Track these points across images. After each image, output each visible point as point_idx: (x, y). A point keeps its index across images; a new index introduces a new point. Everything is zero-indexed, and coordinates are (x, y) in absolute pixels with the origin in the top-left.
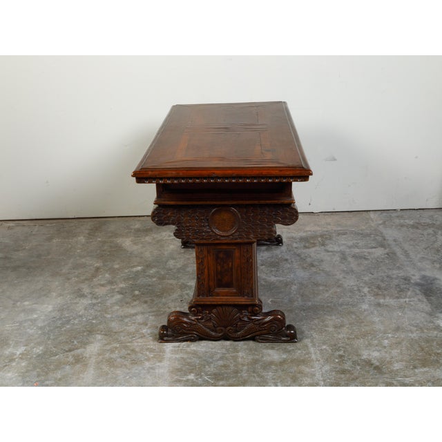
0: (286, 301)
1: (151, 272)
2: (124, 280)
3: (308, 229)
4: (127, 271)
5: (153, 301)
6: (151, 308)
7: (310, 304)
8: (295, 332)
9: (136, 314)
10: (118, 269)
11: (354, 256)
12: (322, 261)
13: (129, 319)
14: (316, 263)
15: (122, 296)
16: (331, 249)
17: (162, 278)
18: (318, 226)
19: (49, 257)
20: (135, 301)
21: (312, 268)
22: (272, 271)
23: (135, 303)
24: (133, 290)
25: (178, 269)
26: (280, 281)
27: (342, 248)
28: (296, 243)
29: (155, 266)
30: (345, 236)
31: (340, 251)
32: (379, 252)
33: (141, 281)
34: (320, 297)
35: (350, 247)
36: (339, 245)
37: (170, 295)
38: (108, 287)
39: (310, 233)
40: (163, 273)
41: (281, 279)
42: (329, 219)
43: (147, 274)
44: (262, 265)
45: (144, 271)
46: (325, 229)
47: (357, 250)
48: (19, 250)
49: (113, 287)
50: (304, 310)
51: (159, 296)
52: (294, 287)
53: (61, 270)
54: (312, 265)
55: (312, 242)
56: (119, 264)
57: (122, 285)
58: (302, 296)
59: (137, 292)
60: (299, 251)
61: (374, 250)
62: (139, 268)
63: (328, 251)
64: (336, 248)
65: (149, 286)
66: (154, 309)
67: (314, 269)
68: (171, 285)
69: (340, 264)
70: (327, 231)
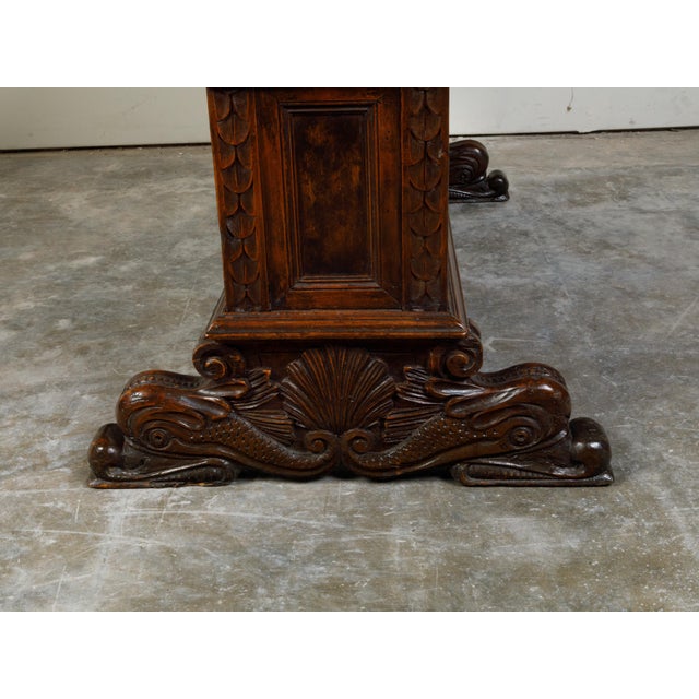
0: (542, 343)
1: (124, 268)
2: (37, 291)
3: (570, 164)
4: (52, 267)
5: (107, 346)
6: (97, 369)
7: (626, 351)
8: (605, 445)
9: (41, 388)
10: (29, 264)
12: (631, 234)
13: (12, 404)
14: (614, 240)
15: (14, 333)
16: (645, 207)
17: (152, 284)
18: (597, 158)
20: (51, 347)
21: (606, 252)
22: (485, 261)
23: (48, 354)
24: (54, 318)
26: (515, 288)
28: (545, 194)
29: (138, 255)
30: (679, 177)
31: (678, 211)
34: (654, 330)
36: (670, 198)
37: (165, 331)
39: (578, 172)
40: (155, 271)
41: (517, 281)
43: (110, 274)
45: (103, 267)
46: (620, 165)
50: (611, 371)
51: (131, 334)
52: (561, 304)
54: (607, 246)
56: (35, 250)
57: (23, 305)
58: (594, 327)
59: (63, 324)
60: (558, 213)
62: (91, 260)
63: (644, 212)
65: (108, 304)
66: (105, 373)
67: (614, 256)
68: (175, 301)
69: (688, 241)
70: (625, 169)
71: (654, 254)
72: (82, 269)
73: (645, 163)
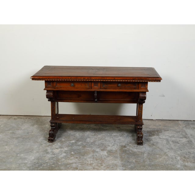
0: (142, 161)
1: (79, 143)
2: (67, 147)
3: (150, 127)
4: (68, 142)
5: (80, 158)
6: (79, 161)
7: (153, 163)
9: (72, 163)
10: (64, 141)
11: (173, 141)
12: (158, 143)
13: (69, 165)
14: (155, 144)
15: (66, 154)
16: (162, 138)
17: (84, 147)
18: (155, 126)
19: (33, 133)
20: (72, 157)
21: (153, 146)
22: (135, 146)
24: (71, 152)
25: (92, 143)
26: (139, 152)
27: (167, 137)
28: (146, 133)
29: (81, 141)
31: (166, 139)
32: (184, 140)
33: (75, 147)
34: (157, 160)
35: (171, 137)
36: (165, 136)
37: (88, 155)
38: (59, 150)
39: (151, 129)
40: (84, 144)
41: (139, 150)
42: (160, 123)
43: (77, 144)
44: (130, 143)
45: (76, 143)
46: (159, 128)
47: (174, 139)
48: (19, 130)
49: (62, 150)
50: (150, 166)
51: (83, 155)
52: (145, 155)
53: (38, 140)
54: (154, 145)
55: (153, 133)
56: (64, 139)
57: (66, 149)
58: (149, 159)
59: (73, 153)
60: (147, 138)
61: (181, 139)
62: (74, 141)
64: (164, 137)
65: (78, 150)
66: (81, 161)
67: (154, 147)
68: (88, 150)
69: (166, 145)
70: (159, 129)
71: (160, 147)
72: (73, 143)
73: (163, 128)
